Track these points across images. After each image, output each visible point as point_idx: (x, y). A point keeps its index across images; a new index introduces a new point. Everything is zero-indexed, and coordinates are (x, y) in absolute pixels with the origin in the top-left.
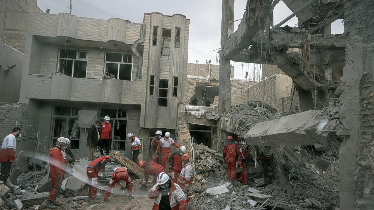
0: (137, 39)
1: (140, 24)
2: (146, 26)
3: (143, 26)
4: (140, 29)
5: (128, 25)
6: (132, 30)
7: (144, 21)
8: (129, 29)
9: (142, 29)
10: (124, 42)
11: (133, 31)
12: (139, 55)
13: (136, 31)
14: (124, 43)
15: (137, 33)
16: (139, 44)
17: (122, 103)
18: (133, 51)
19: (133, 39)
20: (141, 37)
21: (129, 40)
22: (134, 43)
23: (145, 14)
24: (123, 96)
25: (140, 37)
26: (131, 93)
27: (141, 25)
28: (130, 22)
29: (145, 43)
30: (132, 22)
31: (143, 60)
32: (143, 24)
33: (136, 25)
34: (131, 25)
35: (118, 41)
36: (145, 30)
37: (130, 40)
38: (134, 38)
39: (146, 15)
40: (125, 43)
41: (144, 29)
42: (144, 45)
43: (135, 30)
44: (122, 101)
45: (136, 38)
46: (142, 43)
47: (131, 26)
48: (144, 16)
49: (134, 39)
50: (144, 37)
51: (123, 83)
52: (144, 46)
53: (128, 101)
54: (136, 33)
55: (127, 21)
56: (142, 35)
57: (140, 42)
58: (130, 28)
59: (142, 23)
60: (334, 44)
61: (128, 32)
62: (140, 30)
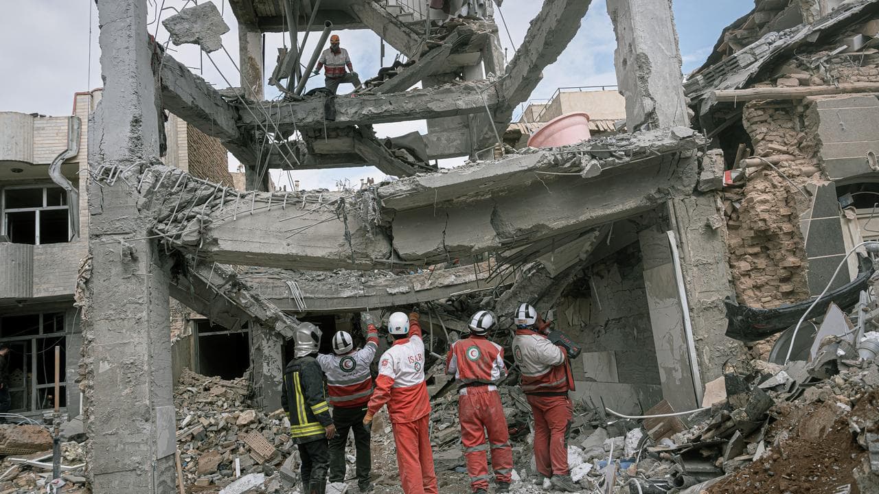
0: (61, 152)
1: (66, 117)
2: (79, 119)
3: (73, 120)
4: (67, 128)
5: (38, 123)
6: (47, 132)
7: (75, 109)
8: (42, 132)
9: (71, 128)
10: (31, 162)
11: (52, 135)
12: (68, 186)
13: (57, 134)
14: (32, 164)
15: (61, 138)
16: (67, 162)
17: (35, 296)
18: (52, 178)
19: (53, 152)
20: (70, 147)
21: (42, 156)
22: (56, 159)
23: (77, 94)
24: (36, 280)
25: (68, 146)
26: (57, 270)
27: (69, 120)
28: (41, 116)
29: (79, 157)
30: (48, 116)
31: (81, 194)
32: (72, 117)
33: (58, 121)
34: (45, 122)
35: (12, 161)
36: (78, 128)
37: (46, 156)
38: (54, 149)
39: (78, 97)
40: (34, 163)
41: (76, 127)
42: (79, 161)
43: (56, 131)
44: (35, 290)
45: (58, 148)
46: (74, 158)
47: (45, 125)
48: (75, 99)
49: (56, 152)
50: (79, 145)
51: (36, 251)
52: (80, 164)
53: (50, 290)
54: (57, 138)
55: (35, 115)
56: (72, 141)
57: (68, 155)
58: (43, 129)
59: (71, 115)
60: (429, 105)
61: (40, 139)
62: (67, 131)
